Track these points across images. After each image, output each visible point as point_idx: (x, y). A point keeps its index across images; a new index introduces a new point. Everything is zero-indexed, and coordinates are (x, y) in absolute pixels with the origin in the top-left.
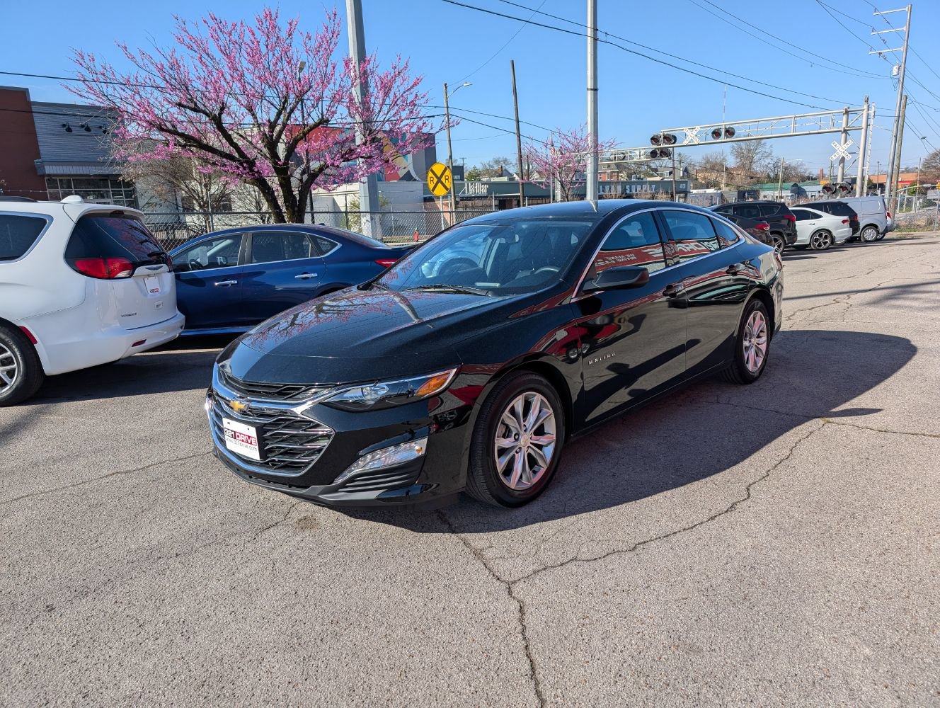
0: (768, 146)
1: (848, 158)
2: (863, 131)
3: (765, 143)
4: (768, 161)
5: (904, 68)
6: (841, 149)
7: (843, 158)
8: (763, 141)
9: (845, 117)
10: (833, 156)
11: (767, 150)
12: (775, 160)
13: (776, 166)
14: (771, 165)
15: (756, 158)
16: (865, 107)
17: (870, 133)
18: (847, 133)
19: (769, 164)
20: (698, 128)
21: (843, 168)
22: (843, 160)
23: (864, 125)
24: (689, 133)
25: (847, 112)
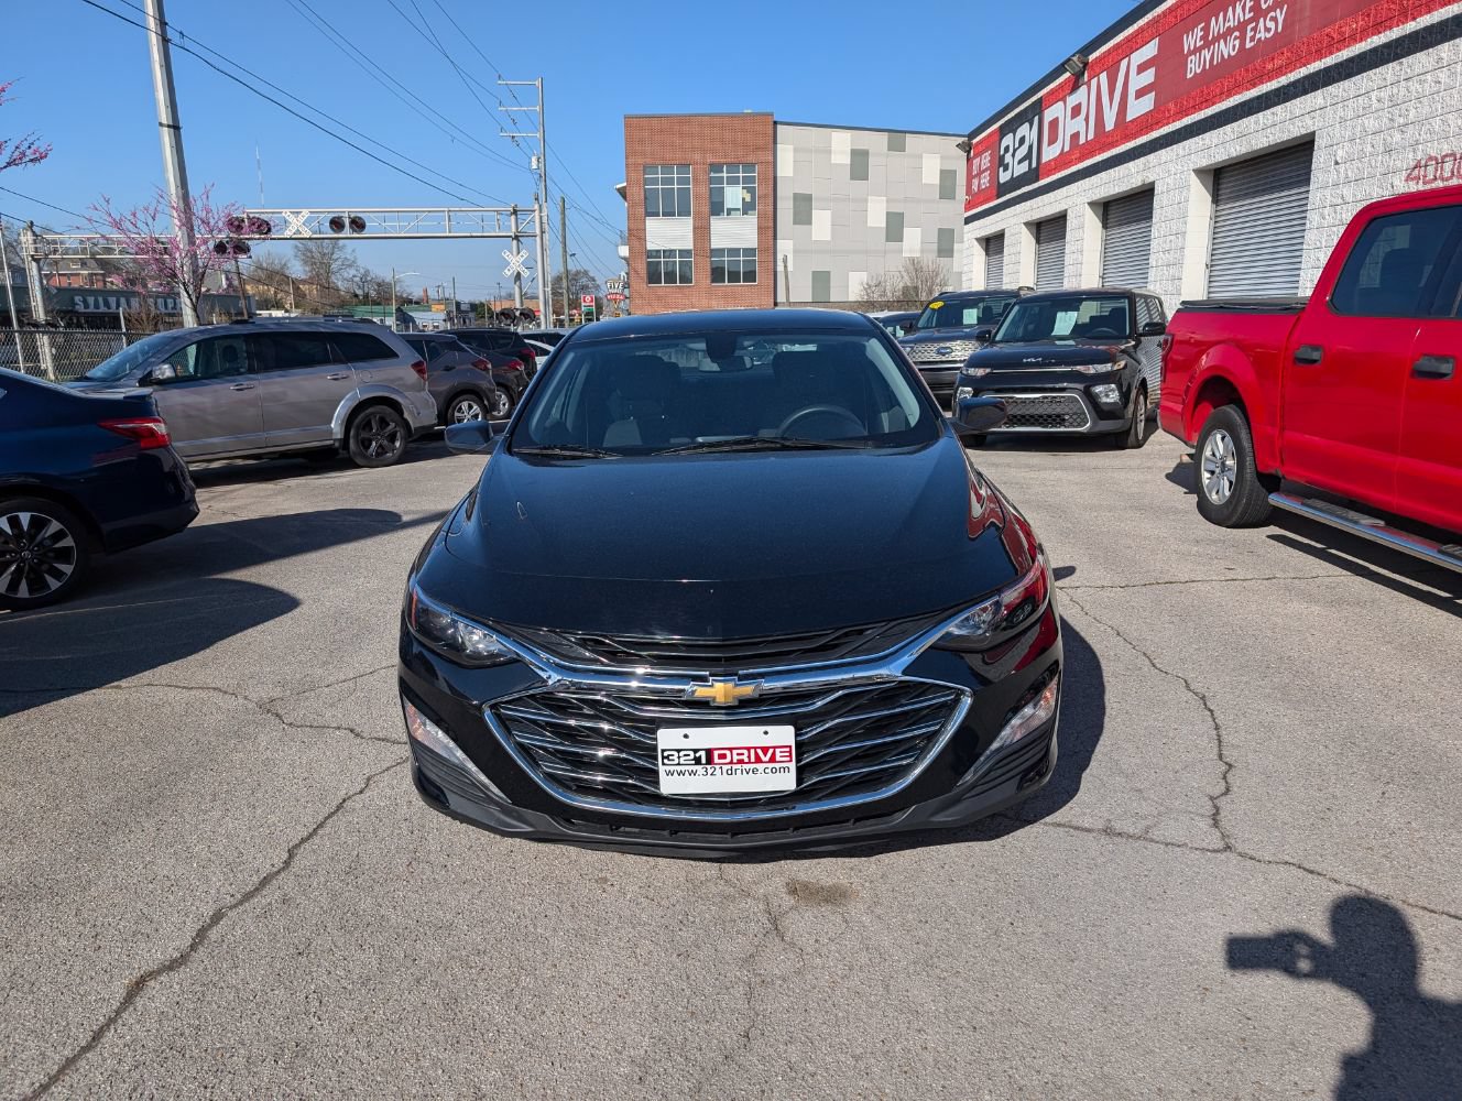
0: (349, 250)
1: (526, 274)
2: (538, 239)
3: (344, 246)
4: (352, 272)
5: (543, 159)
6: (515, 261)
7: (519, 274)
8: (341, 242)
9: (513, 217)
10: (506, 271)
11: (348, 257)
12: (362, 271)
13: (364, 279)
14: (357, 279)
15: (334, 266)
16: (536, 207)
17: (546, 242)
18: (518, 241)
19: (354, 276)
20: (305, 213)
21: (520, 288)
22: (518, 276)
23: (538, 232)
24: (291, 218)
25: (515, 212)
